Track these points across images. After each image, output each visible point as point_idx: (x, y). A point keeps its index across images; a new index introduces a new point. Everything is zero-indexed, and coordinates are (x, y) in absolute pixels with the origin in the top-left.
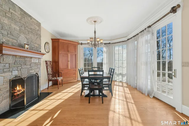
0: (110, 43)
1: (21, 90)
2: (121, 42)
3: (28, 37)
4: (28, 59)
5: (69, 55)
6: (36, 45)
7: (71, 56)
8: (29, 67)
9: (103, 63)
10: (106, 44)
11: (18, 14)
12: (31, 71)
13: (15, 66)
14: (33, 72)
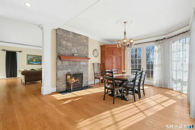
0: (165, 38)
1: (74, 81)
2: (180, 34)
3: (78, 48)
4: (77, 63)
5: (114, 57)
6: (84, 53)
7: (116, 58)
8: (79, 67)
9: (154, 65)
10: (159, 41)
11: (71, 36)
12: (80, 70)
13: (69, 66)
14: (81, 71)
